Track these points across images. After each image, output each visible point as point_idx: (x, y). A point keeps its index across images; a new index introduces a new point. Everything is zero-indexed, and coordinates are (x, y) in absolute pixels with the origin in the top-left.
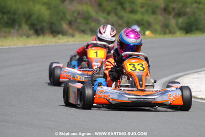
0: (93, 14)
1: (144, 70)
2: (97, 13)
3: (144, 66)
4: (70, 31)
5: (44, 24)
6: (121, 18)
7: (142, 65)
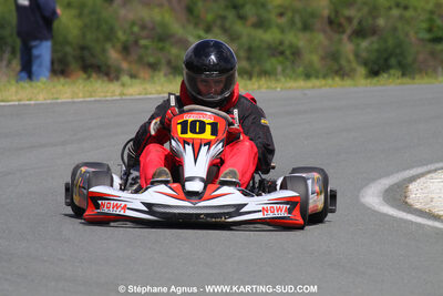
0: (176, 28)
2: (184, 27)
4: (125, 65)
5: (68, 49)
6: (234, 37)
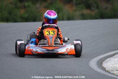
1: (54, 34)
3: (55, 32)
7: (54, 31)
